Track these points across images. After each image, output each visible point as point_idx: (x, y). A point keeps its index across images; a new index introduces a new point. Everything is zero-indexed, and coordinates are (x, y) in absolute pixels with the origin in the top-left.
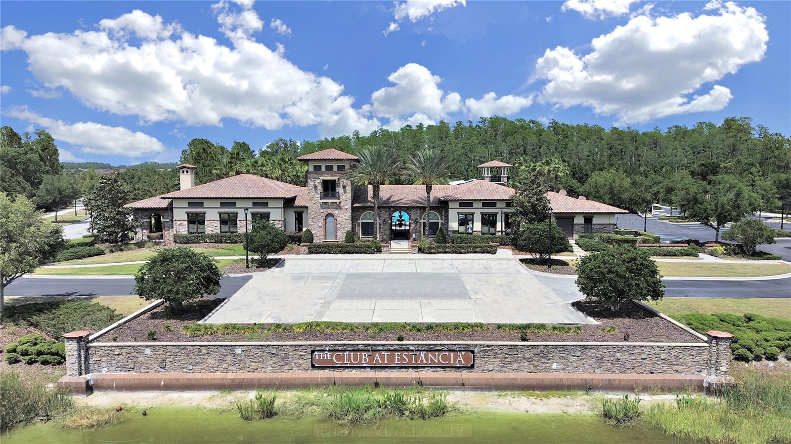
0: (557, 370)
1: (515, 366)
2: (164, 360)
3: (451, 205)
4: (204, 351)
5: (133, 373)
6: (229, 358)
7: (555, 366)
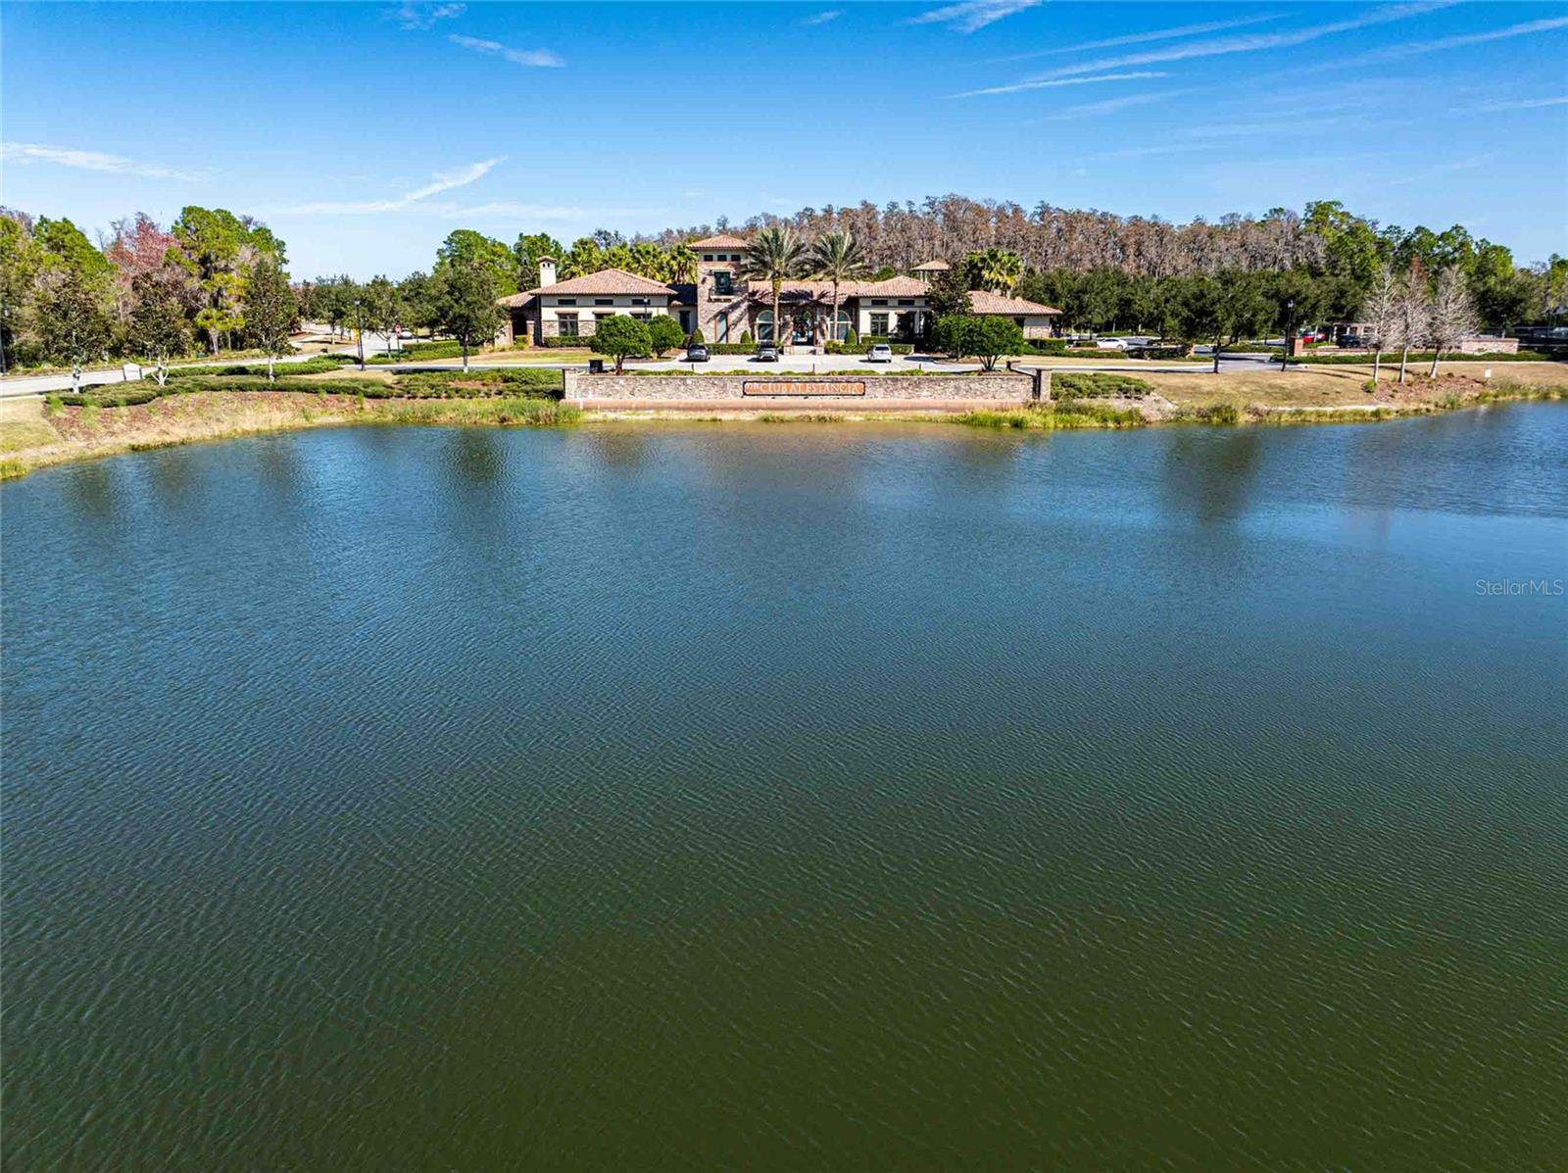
0: (926, 396)
1: (896, 393)
2: (634, 389)
3: (862, 302)
4: (664, 382)
5: (610, 399)
6: (682, 388)
7: (925, 393)
